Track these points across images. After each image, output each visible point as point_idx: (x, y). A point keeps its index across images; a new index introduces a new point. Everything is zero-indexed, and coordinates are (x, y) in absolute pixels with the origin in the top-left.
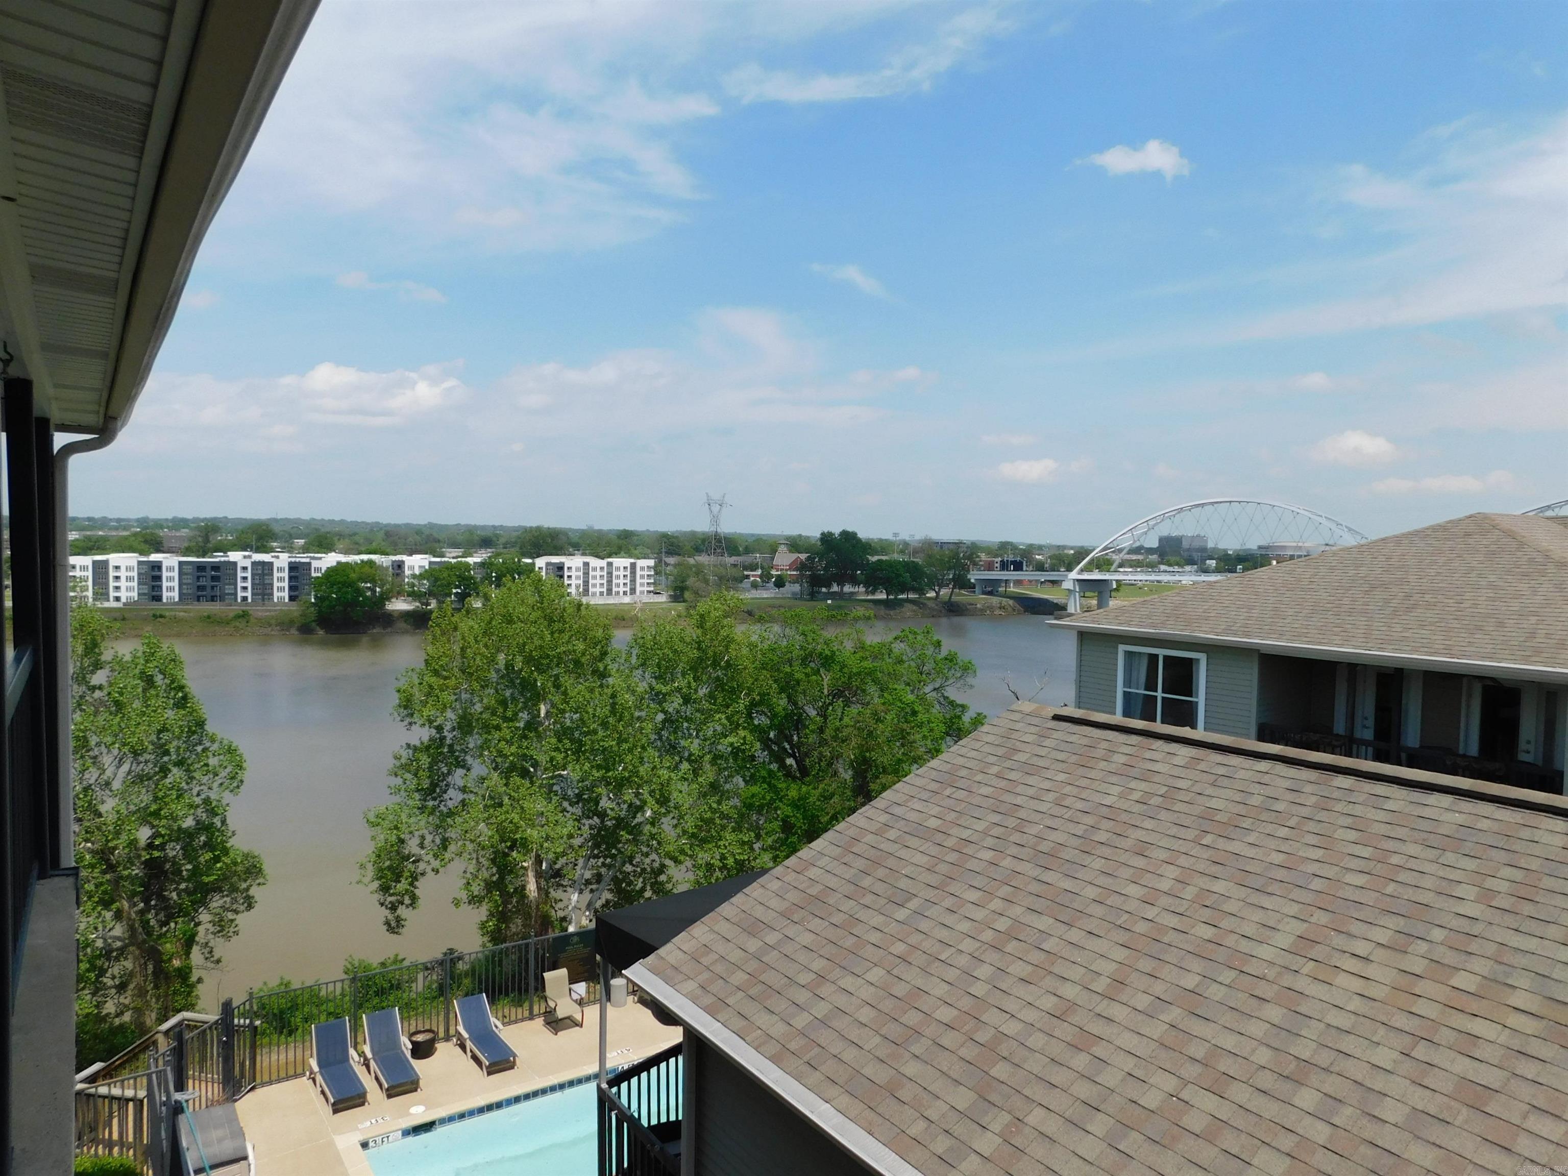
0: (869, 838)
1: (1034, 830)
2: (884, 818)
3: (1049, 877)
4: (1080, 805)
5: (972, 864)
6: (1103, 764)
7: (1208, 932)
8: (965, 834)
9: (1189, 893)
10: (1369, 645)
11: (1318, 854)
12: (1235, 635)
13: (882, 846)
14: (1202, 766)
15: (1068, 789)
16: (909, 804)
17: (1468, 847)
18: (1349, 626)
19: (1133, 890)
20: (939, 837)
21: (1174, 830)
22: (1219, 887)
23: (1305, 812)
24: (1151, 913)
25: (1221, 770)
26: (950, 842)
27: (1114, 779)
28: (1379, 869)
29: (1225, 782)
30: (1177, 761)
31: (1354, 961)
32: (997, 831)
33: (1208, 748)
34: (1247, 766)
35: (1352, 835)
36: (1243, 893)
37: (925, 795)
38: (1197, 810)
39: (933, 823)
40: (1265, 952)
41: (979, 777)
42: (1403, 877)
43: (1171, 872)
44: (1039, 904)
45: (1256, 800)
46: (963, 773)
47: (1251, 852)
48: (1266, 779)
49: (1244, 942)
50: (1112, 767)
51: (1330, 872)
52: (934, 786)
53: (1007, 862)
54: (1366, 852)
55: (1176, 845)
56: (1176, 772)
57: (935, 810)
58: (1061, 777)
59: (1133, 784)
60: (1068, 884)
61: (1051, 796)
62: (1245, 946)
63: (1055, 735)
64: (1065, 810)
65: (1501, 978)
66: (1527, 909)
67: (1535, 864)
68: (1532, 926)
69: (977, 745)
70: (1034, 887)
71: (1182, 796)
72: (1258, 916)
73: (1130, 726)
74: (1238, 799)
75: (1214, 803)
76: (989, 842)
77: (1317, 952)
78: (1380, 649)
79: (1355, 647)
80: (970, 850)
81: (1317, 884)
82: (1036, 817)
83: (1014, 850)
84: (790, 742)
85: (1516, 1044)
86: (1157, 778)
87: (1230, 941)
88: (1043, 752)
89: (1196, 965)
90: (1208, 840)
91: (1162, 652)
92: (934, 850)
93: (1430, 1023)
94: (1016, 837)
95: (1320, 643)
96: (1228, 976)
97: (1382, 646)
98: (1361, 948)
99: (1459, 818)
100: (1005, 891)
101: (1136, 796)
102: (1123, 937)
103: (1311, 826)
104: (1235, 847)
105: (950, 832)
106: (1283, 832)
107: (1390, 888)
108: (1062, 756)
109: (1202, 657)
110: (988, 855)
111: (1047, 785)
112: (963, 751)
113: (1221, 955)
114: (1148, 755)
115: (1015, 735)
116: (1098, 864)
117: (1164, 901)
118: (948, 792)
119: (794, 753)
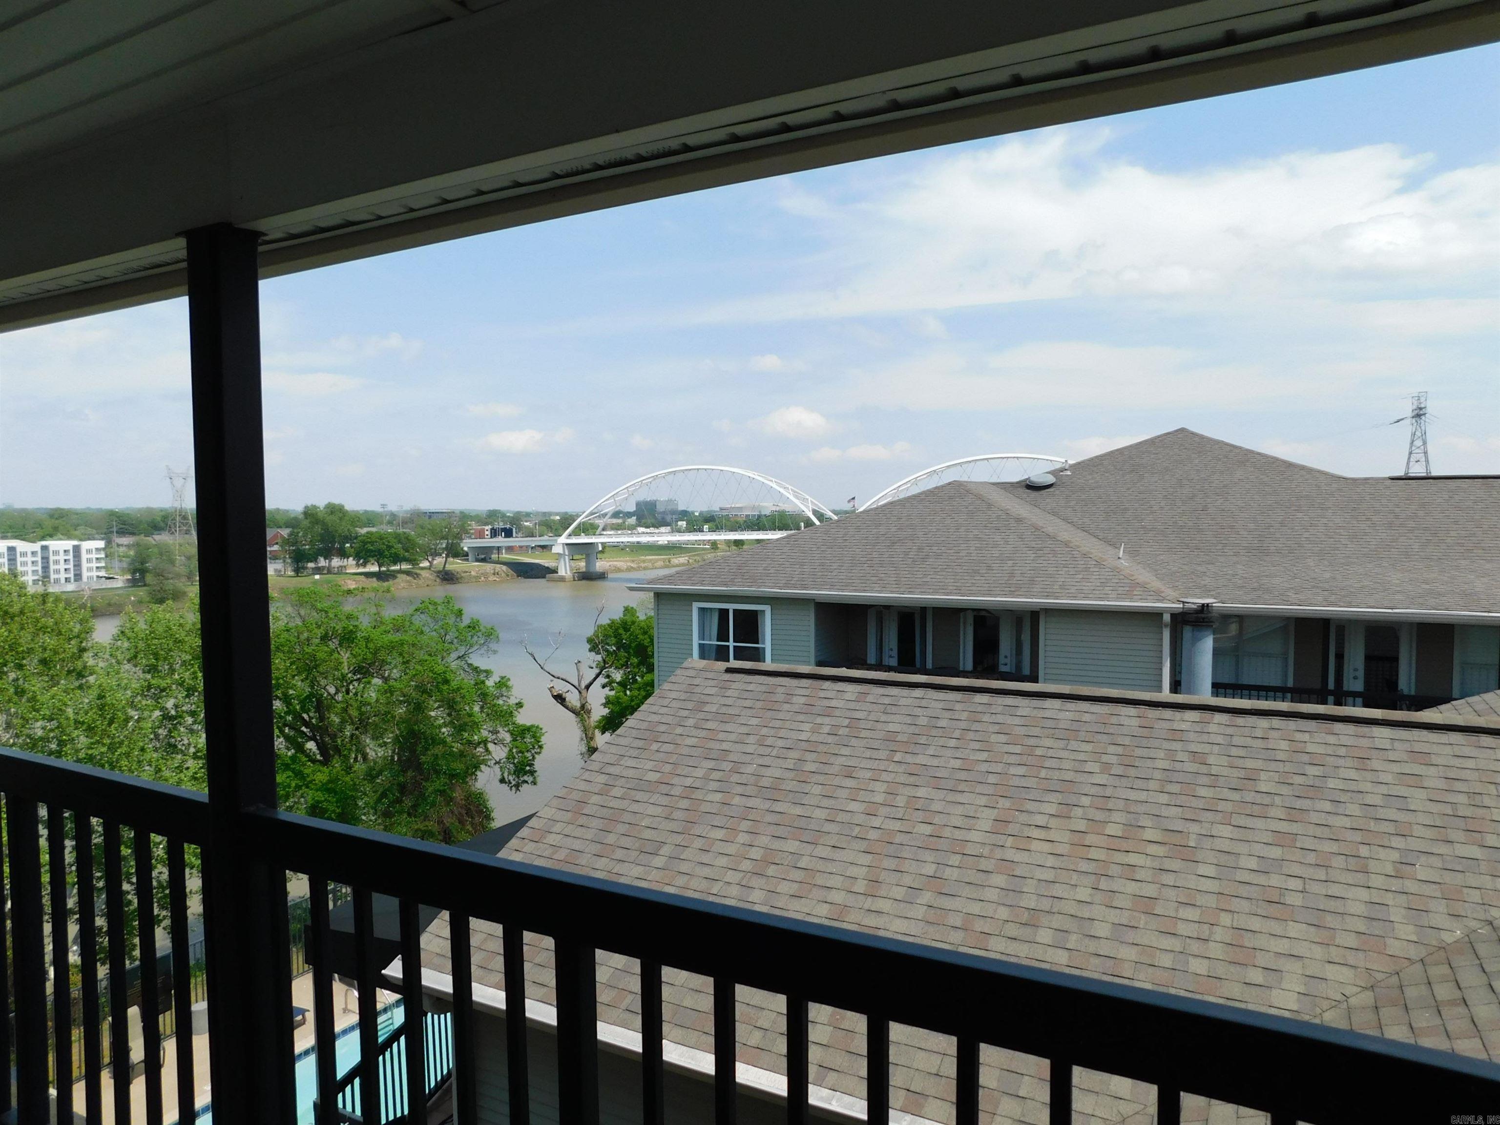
0: (595, 799)
1: (750, 769)
2: (602, 779)
3: (778, 807)
4: (781, 743)
5: (705, 807)
6: (786, 707)
7: (927, 829)
8: (688, 782)
9: (900, 801)
11: (984, 756)
12: (796, 588)
13: (611, 805)
14: (870, 698)
15: (764, 731)
16: (622, 763)
17: (1082, 735)
19: (853, 806)
20: (664, 789)
21: (868, 754)
22: (921, 792)
23: (963, 725)
24: (876, 822)
25: (887, 700)
26: (676, 791)
27: (801, 717)
28: (1031, 760)
29: (894, 709)
30: (848, 696)
31: (1039, 830)
32: (716, 775)
33: (869, 683)
34: (905, 695)
35: (1003, 738)
36: (941, 794)
37: (635, 753)
38: (881, 735)
39: (653, 777)
40: (974, 836)
41: (679, 730)
42: (1048, 764)
43: (880, 787)
44: (780, 831)
45: (923, 721)
46: (662, 728)
47: (935, 762)
48: (924, 703)
49: (957, 832)
50: (796, 708)
51: (999, 768)
52: (640, 744)
53: (737, 800)
54: (1017, 749)
55: (875, 765)
56: (852, 705)
57: (650, 765)
58: (754, 721)
59: (819, 720)
60: (798, 810)
61: (751, 739)
62: (958, 834)
63: (734, 685)
64: (770, 749)
65: (1133, 822)
66: (1132, 772)
67: (1127, 741)
68: (1139, 784)
69: (665, 702)
70: (770, 818)
71: (862, 724)
72: (960, 810)
73: (798, 671)
74: (909, 722)
75: (891, 727)
76: (713, 785)
77: (1012, 829)
78: (910, 593)
79: (892, 592)
80: (698, 795)
81: (992, 779)
82: (747, 759)
83: (739, 789)
84: (306, 724)
86: (837, 713)
87: (947, 832)
88: (729, 701)
89: (928, 856)
90: (898, 757)
91: (731, 607)
92: (665, 801)
93: (1103, 863)
94: (735, 778)
95: (865, 591)
96: (955, 860)
98: (1041, 820)
99: (1069, 715)
100: (745, 825)
101: (826, 729)
102: (863, 845)
103: (971, 735)
104: (921, 759)
105: (673, 782)
106: (953, 743)
107: (1043, 773)
108: (748, 703)
109: (767, 609)
110: (718, 797)
111: (744, 730)
112: (654, 709)
113: (943, 844)
114: (822, 694)
115: (697, 690)
116: (817, 790)
117: (883, 811)
118: (655, 746)
119: (315, 736)
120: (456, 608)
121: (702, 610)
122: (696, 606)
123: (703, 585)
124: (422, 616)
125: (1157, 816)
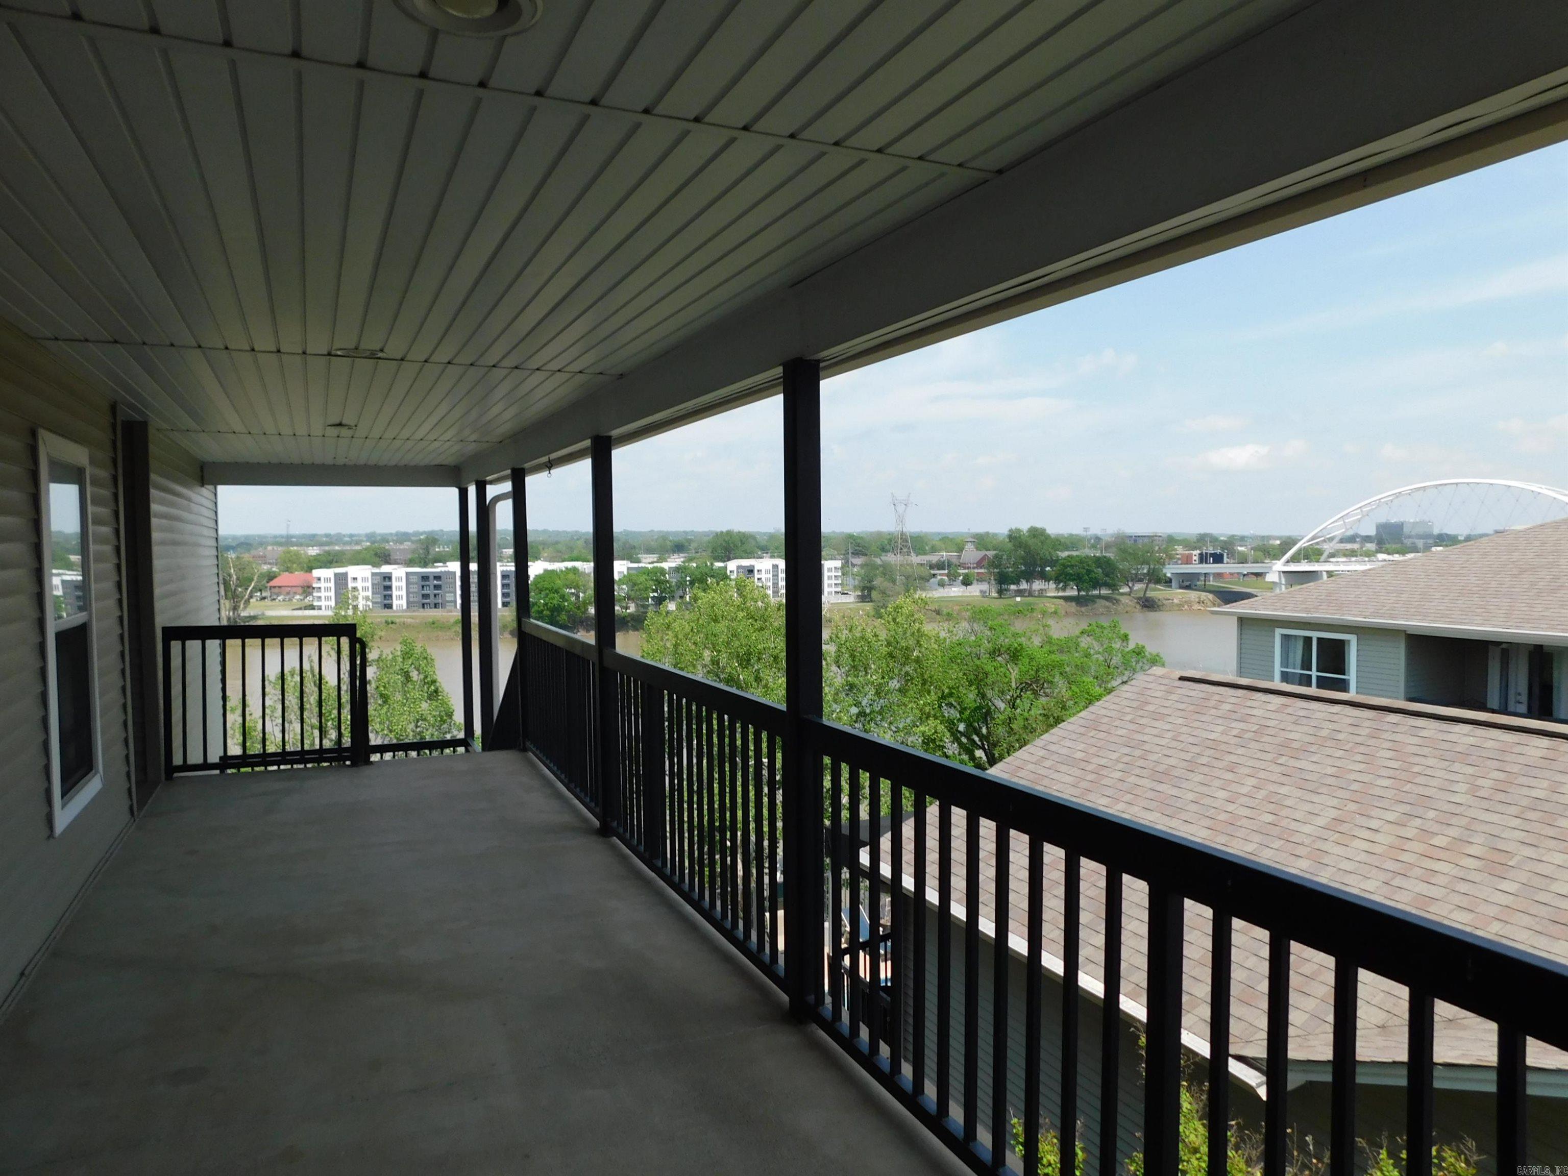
0: (1031, 767)
1: (1154, 757)
2: (1042, 753)
3: (1160, 787)
4: (1191, 740)
5: (1105, 781)
6: (1213, 712)
7: (1269, 818)
8: (1103, 762)
9: (1261, 794)
10: (1509, 624)
11: (1362, 767)
12: (1382, 617)
13: (1039, 772)
14: (1289, 710)
15: (1184, 729)
16: (1061, 743)
17: (1470, 760)
18: (1492, 607)
19: (1222, 794)
20: (1083, 765)
21: (1259, 755)
22: (1283, 790)
23: (1359, 739)
24: (1231, 807)
25: (1302, 713)
26: (1090, 767)
27: (1220, 721)
28: (1404, 776)
29: (1305, 721)
30: (1271, 707)
31: (1368, 832)
32: (1126, 759)
33: (1296, 697)
34: (1323, 710)
35: (1390, 754)
36: (1300, 793)
37: (1074, 736)
38: (1277, 740)
39: (1079, 755)
40: (1307, 829)
41: (1117, 723)
42: (1420, 780)
43: (1251, 781)
44: (1152, 805)
45: (1324, 733)
46: (1105, 720)
47: (1313, 767)
48: (1335, 718)
49: (1294, 824)
50: (1219, 713)
51: (1366, 778)
52: (1082, 730)
53: (1132, 779)
54: (1395, 765)
55: (1258, 764)
56: (1269, 714)
57: (1082, 746)
58: (1180, 721)
59: (1234, 724)
60: (1174, 792)
61: (1170, 735)
62: (1294, 825)
63: (1179, 691)
64: (1179, 743)
65: (1465, 838)
66: (1501, 796)
67: (1515, 769)
68: (1500, 808)
69: (1117, 700)
70: (1150, 795)
71: (1270, 731)
72: (1308, 807)
73: (1239, 683)
74: (1312, 733)
75: (1292, 736)
76: (1120, 766)
77: (1344, 828)
78: (1517, 627)
79: (1494, 626)
80: (1105, 772)
81: (1355, 786)
82: (1158, 749)
83: (1138, 771)
84: (978, 733)
85: (1461, 875)
86: (1253, 720)
87: (1284, 823)
88: (1167, 704)
89: (1257, 838)
90: (1282, 760)
91: (1315, 635)
92: (1078, 773)
93: (1408, 865)
94: (1141, 763)
95: (1461, 623)
96: (1277, 844)
97: (1521, 625)
98: (1374, 824)
99: (1472, 740)
100: (1128, 797)
101: (1235, 732)
102: (1209, 823)
103: (1362, 749)
104: (1298, 764)
105: (1091, 761)
106: (1340, 753)
107: (1408, 787)
108: (1182, 706)
109: (1352, 639)
110: (1118, 775)
111: (1168, 727)
112: (1107, 705)
113: (1275, 831)
114: (1249, 703)
115: (1148, 692)
116: (1199, 778)
117: (1243, 800)
118: (1093, 733)
119: (983, 744)
120: (1122, 632)
121: (1285, 638)
122: (1279, 632)
123: (1284, 610)
124: (1088, 638)
125: (1495, 836)
